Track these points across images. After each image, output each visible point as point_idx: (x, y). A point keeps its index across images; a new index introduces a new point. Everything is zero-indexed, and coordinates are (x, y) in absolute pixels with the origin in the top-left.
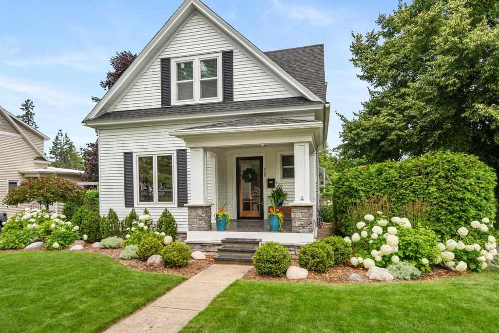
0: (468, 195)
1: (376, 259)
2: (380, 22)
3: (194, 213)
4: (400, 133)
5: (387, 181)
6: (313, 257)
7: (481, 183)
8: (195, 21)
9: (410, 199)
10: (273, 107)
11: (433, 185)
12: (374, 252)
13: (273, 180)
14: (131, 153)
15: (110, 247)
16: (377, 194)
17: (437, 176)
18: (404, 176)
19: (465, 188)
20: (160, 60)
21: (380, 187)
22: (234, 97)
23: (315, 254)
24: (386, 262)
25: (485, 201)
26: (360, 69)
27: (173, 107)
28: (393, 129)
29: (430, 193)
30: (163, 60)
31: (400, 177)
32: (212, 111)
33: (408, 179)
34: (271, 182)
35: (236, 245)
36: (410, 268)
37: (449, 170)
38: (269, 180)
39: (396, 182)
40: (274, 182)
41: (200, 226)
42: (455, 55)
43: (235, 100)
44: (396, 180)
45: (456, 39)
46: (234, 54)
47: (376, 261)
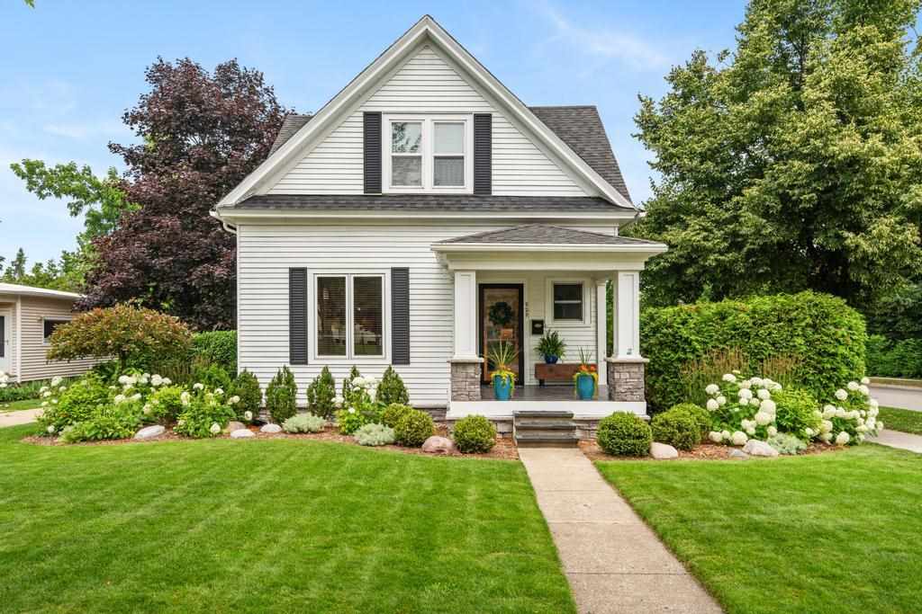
0: (841, 350)
1: (748, 432)
2: (672, 79)
3: (461, 372)
4: (722, 258)
5: (735, 329)
6: (680, 429)
7: (854, 334)
8: (427, 57)
9: (770, 355)
10: (561, 210)
11: (798, 335)
12: (745, 423)
13: (542, 322)
14: (304, 270)
15: (309, 430)
16: (721, 346)
17: (803, 324)
18: (760, 322)
19: (837, 340)
20: (362, 114)
21: (725, 336)
22: (493, 188)
23: (684, 425)
24: (761, 434)
25: (857, 357)
26: (656, 154)
27: (384, 196)
28: (711, 251)
29: (795, 346)
30: (366, 115)
31: (754, 323)
32: (461, 209)
33: (766, 326)
34: (538, 326)
35: (537, 421)
36: (792, 441)
37: (817, 317)
38: (534, 322)
39: (748, 330)
40: (543, 327)
41: (471, 393)
42: (814, 162)
43: (494, 194)
44: (748, 328)
45: (818, 143)
46: (493, 120)
47: (748, 435)
